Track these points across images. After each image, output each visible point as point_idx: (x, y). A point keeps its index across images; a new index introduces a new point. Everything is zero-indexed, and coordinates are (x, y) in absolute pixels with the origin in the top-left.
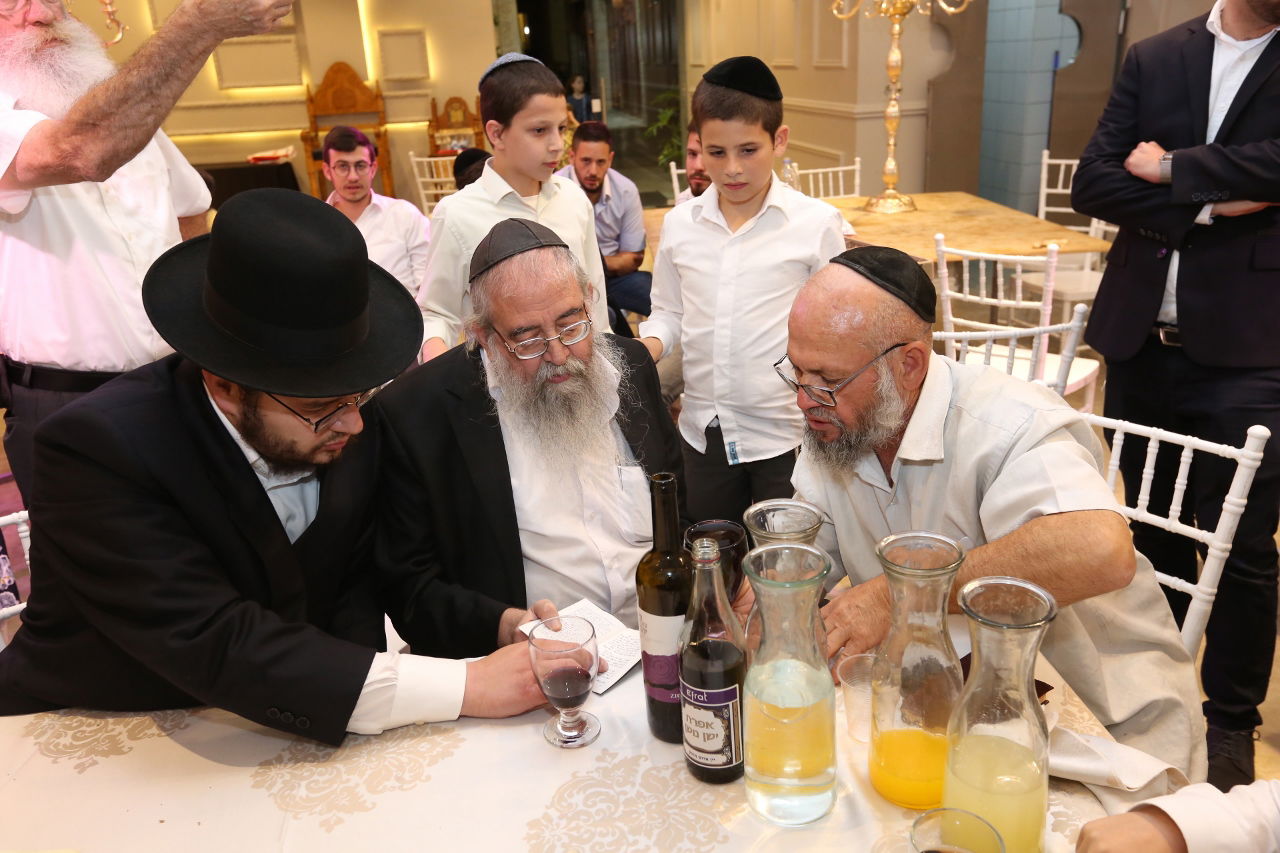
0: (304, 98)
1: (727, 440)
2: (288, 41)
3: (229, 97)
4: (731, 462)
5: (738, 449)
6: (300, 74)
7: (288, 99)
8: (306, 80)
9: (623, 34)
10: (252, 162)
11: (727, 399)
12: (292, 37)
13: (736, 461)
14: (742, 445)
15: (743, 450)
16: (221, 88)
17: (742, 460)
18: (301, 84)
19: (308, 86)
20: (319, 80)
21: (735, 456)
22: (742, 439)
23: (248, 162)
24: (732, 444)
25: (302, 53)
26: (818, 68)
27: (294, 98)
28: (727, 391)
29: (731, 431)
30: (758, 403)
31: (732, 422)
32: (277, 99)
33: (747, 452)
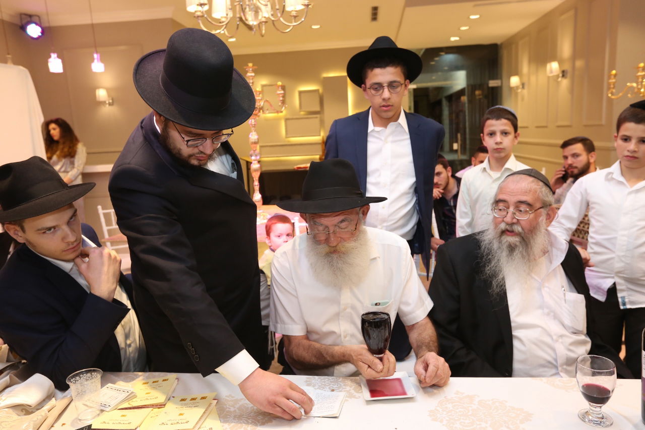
0: (321, 142)
1: (619, 295)
2: (317, 118)
3: (289, 141)
4: (622, 307)
5: (626, 300)
6: (320, 132)
7: (314, 142)
8: (322, 134)
9: (457, 116)
10: (296, 169)
11: (622, 274)
12: (318, 116)
13: (625, 307)
14: (629, 298)
15: (629, 301)
16: (286, 137)
17: (628, 306)
18: (320, 136)
19: (323, 137)
20: (327, 134)
21: (624, 304)
22: (629, 295)
23: (294, 169)
24: (623, 298)
25: (322, 122)
26: (586, 126)
27: (316, 142)
28: (622, 269)
29: (622, 290)
30: (641, 277)
31: (623, 285)
32: (309, 142)
33: (632, 303)
